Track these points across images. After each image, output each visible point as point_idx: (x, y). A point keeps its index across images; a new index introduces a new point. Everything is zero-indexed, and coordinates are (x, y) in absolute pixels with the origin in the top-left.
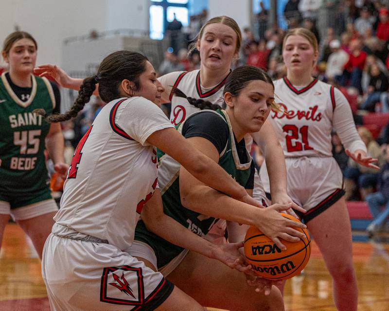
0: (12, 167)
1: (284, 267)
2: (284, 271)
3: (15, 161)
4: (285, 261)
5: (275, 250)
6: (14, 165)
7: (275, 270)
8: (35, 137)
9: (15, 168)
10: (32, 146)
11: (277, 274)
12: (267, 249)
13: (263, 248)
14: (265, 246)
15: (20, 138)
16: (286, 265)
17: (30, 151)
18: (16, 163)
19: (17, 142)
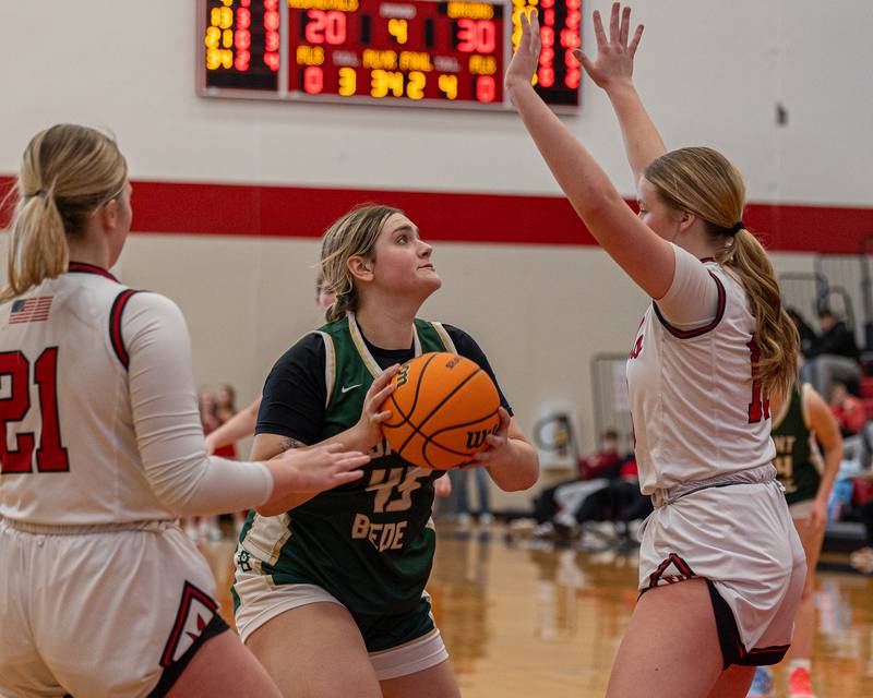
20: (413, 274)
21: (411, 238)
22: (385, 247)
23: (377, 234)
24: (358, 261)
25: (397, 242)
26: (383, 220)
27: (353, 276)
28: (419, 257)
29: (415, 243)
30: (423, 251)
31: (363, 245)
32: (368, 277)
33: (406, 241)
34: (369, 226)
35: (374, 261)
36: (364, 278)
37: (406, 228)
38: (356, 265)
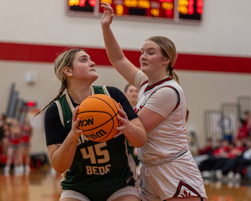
0: (88, 173)
1: (98, 134)
2: (100, 137)
3: (89, 168)
4: (98, 130)
5: (90, 123)
6: (90, 172)
7: (93, 136)
8: (102, 149)
9: (91, 173)
10: (102, 157)
11: (96, 139)
12: (85, 123)
13: (83, 122)
14: (84, 121)
15: (88, 153)
16: (99, 132)
17: (100, 161)
18: (91, 170)
19: (85, 156)
20: (87, 73)
21: (87, 60)
22: (77, 64)
23: (73, 59)
24: (67, 69)
25: (82, 61)
26: (76, 53)
27: (65, 74)
28: (90, 66)
29: (88, 62)
30: (91, 64)
31: (68, 63)
32: (70, 75)
33: (85, 61)
34: (71, 56)
35: (72, 69)
36: (69, 75)
37: (85, 56)
38: (66, 70)
